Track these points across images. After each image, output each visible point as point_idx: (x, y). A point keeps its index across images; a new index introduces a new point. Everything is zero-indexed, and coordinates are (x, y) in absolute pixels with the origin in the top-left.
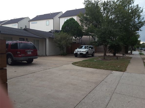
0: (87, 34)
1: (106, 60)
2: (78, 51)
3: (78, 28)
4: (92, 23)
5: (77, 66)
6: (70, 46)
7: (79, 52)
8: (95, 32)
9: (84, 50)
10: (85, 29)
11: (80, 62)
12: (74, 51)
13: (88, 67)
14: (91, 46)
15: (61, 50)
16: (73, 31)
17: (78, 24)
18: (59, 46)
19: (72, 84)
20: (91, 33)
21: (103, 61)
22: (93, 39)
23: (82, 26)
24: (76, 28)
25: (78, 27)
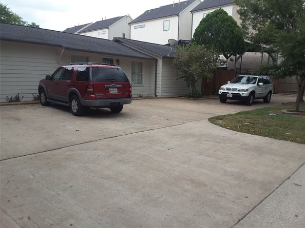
0: (254, 49)
1: (301, 115)
2: (228, 89)
3: (233, 33)
4: (270, 18)
5: (221, 126)
6: (210, 75)
7: (230, 92)
8: (277, 40)
9: (245, 87)
10: (252, 34)
11: (230, 115)
12: (219, 88)
13: (248, 131)
14: (265, 77)
15: (189, 86)
16: (220, 42)
17: (234, 23)
18: (184, 77)
19: (192, 181)
20: (265, 46)
21: (293, 116)
22: (271, 59)
23: (244, 26)
24: (230, 32)
25: (232, 31)
